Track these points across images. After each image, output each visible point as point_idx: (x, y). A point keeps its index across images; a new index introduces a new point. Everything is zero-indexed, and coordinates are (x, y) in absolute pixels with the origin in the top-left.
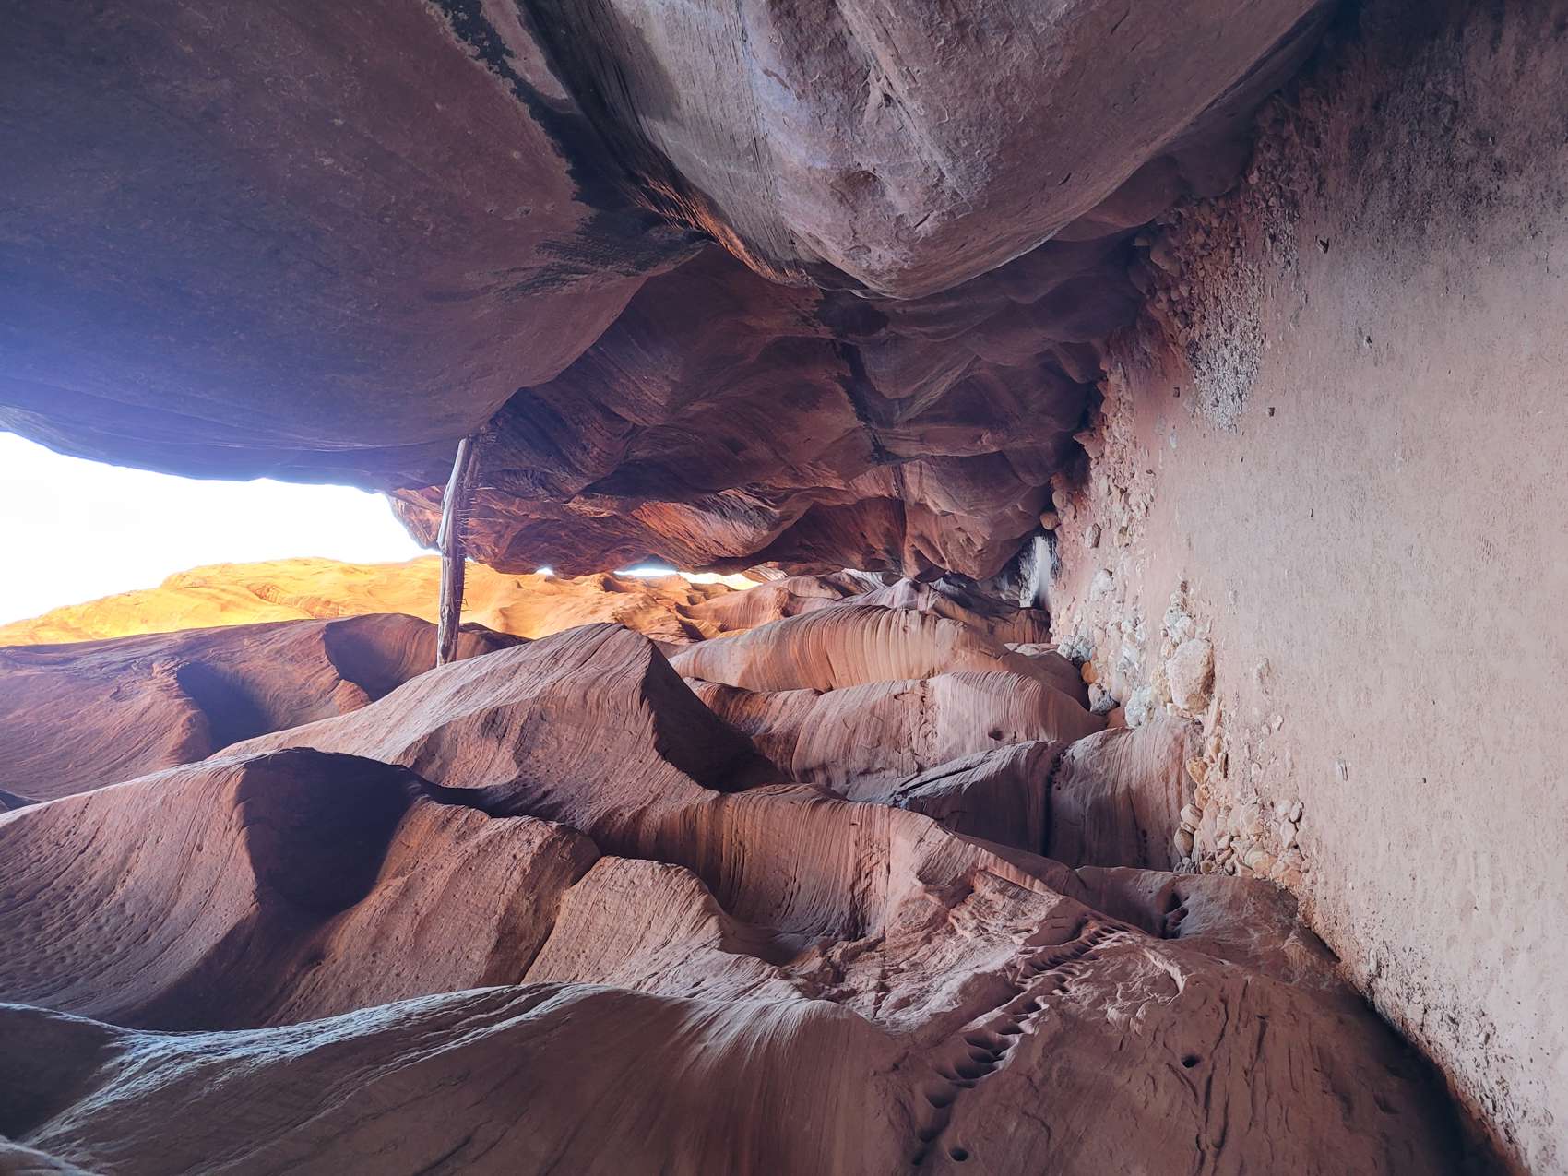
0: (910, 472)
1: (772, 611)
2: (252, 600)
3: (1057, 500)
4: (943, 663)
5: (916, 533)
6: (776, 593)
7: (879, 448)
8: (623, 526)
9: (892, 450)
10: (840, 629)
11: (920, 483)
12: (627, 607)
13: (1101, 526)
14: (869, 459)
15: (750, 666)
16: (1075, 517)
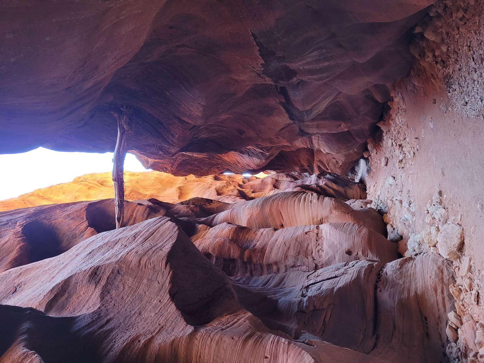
0: (315, 139)
1: (270, 186)
2: (98, 186)
3: (369, 147)
4: (326, 215)
5: (318, 160)
6: (271, 180)
7: (301, 131)
8: (216, 160)
9: (306, 131)
10: (286, 202)
11: (318, 143)
12: (220, 186)
13: (388, 158)
14: (298, 135)
15: (251, 216)
16: (377, 153)
